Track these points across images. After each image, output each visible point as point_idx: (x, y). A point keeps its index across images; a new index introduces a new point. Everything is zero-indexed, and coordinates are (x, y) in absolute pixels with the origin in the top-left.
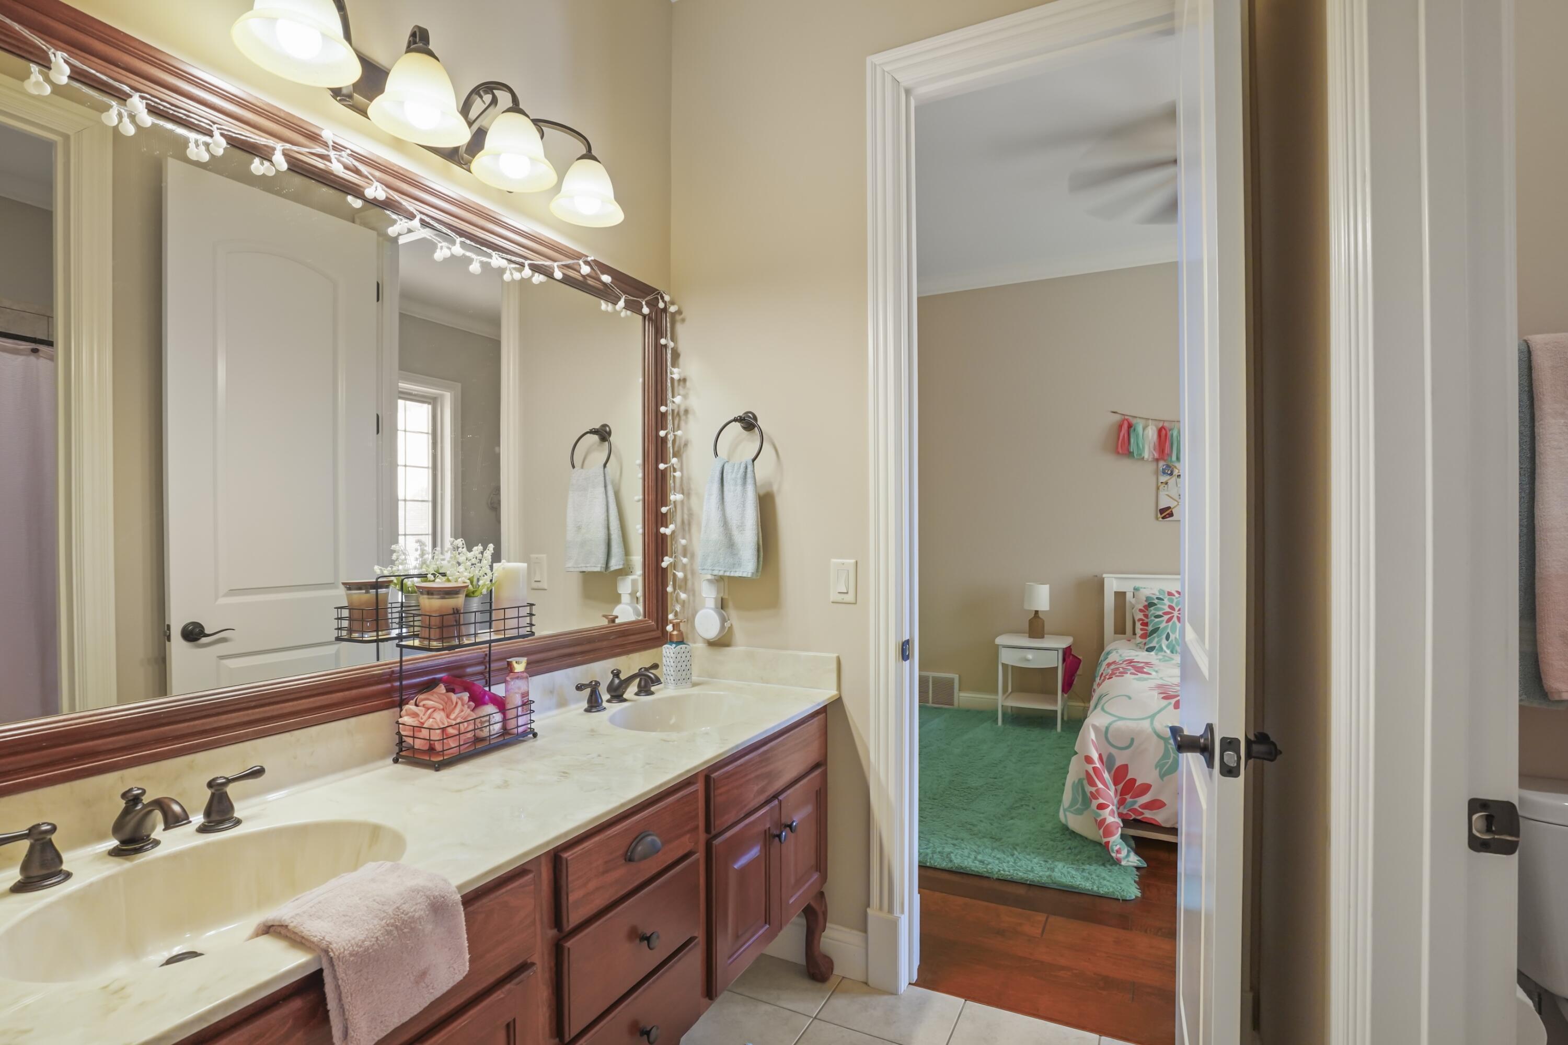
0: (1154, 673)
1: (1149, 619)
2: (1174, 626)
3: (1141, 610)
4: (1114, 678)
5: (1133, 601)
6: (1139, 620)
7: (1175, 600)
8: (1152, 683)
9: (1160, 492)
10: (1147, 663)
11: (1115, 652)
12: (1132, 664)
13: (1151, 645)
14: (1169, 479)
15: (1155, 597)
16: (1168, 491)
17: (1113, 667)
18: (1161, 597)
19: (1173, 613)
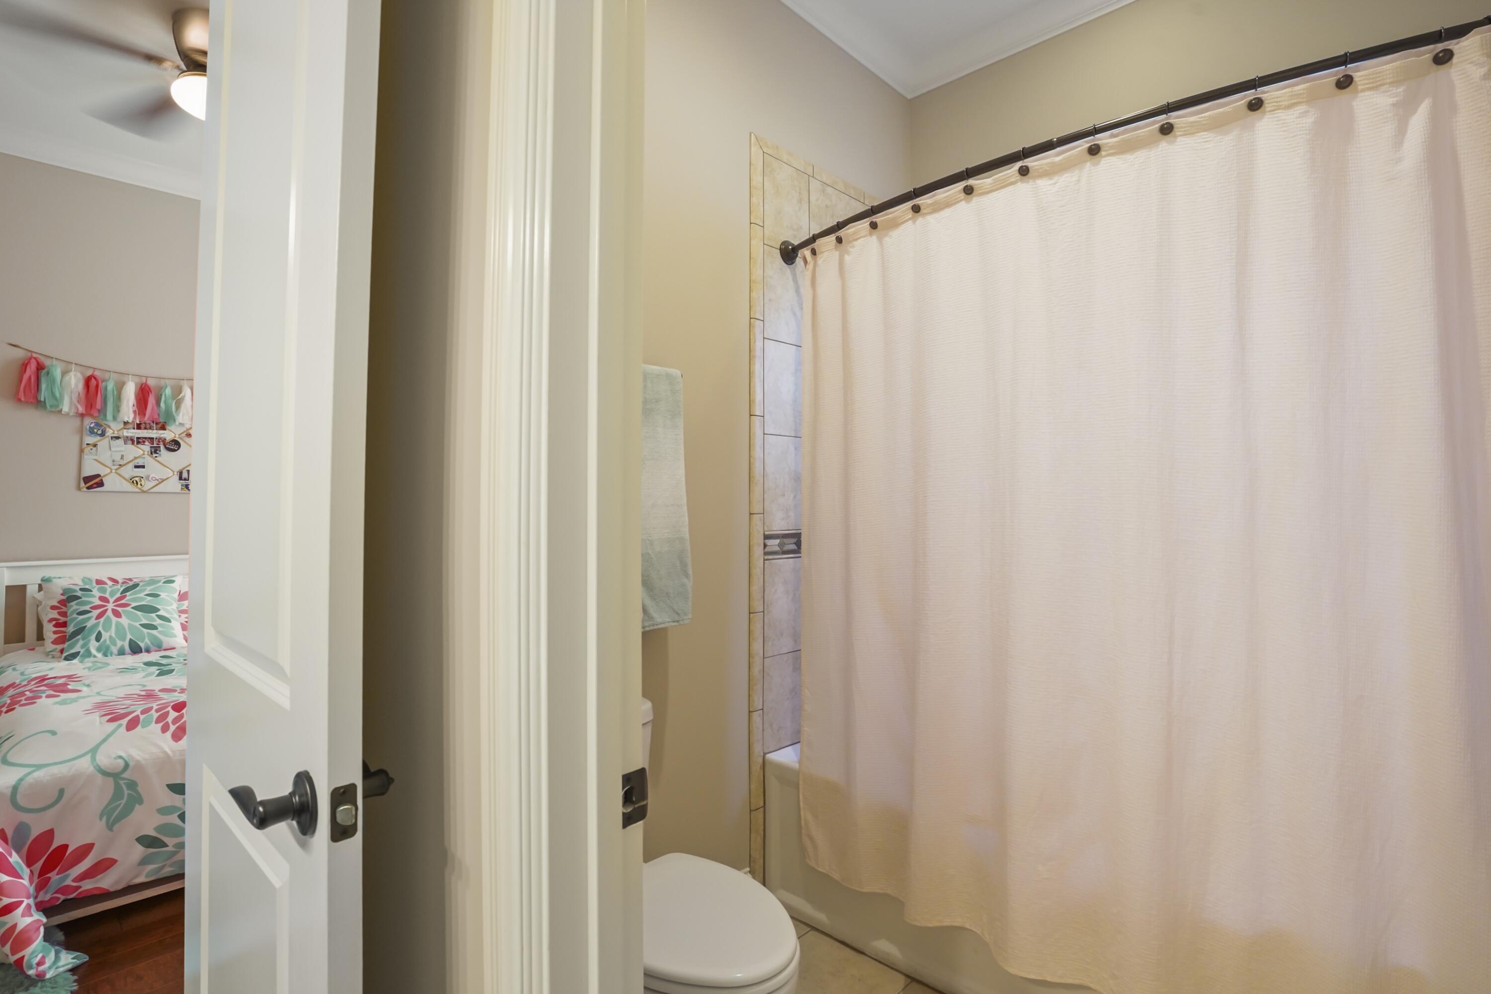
0: (85, 689)
1: (69, 618)
2: (109, 620)
3: (53, 608)
4: (18, 709)
5: (39, 596)
6: (51, 621)
7: (109, 590)
8: (88, 703)
9: (86, 457)
10: (69, 677)
11: (10, 670)
12: (46, 682)
13: (73, 651)
14: (99, 441)
15: (77, 588)
16: (97, 455)
17: (11, 692)
18: (87, 587)
19: (106, 606)
